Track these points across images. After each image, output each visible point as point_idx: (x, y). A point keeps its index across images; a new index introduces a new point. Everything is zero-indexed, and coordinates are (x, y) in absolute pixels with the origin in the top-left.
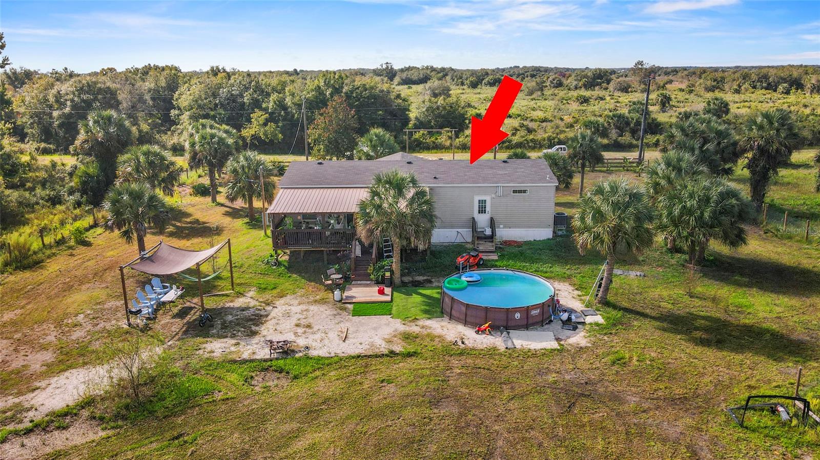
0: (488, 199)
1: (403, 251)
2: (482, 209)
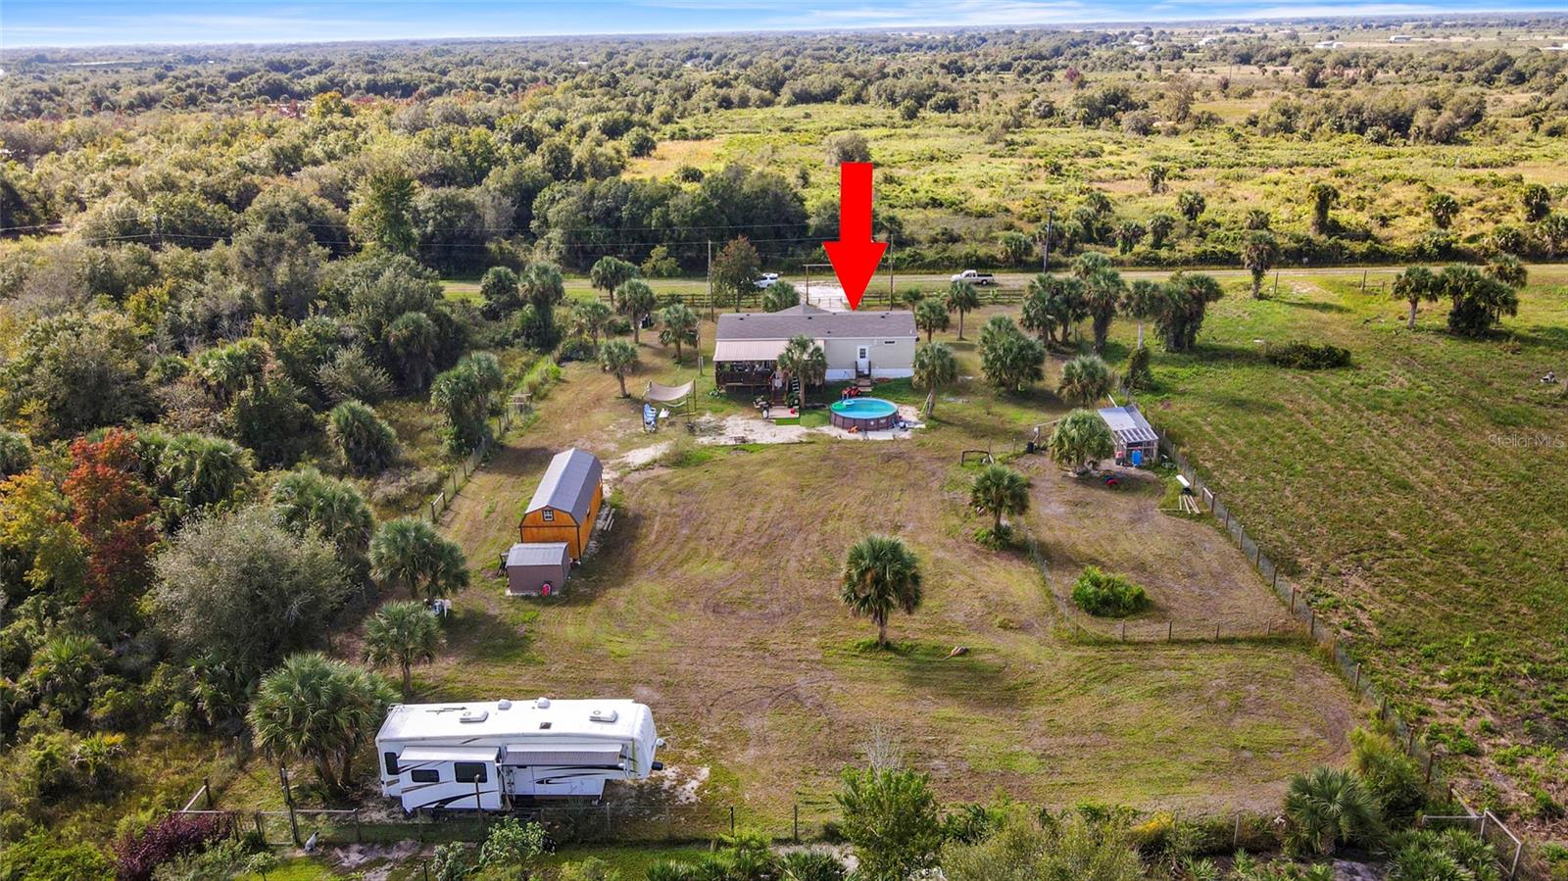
0: (867, 348)
1: (806, 386)
2: (863, 354)
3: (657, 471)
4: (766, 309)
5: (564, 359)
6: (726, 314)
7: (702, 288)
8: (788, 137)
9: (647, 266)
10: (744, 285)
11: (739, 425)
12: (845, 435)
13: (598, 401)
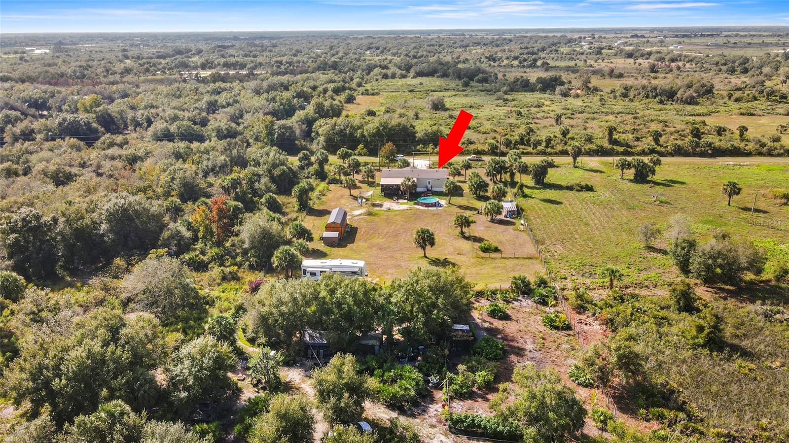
0: (430, 181)
1: (410, 193)
2: (429, 183)
3: (363, 216)
4: (398, 167)
5: (329, 183)
6: (384, 169)
7: (376, 160)
8: (411, 95)
9: (356, 152)
10: (391, 159)
11: (388, 204)
12: (421, 208)
13: (342, 196)
